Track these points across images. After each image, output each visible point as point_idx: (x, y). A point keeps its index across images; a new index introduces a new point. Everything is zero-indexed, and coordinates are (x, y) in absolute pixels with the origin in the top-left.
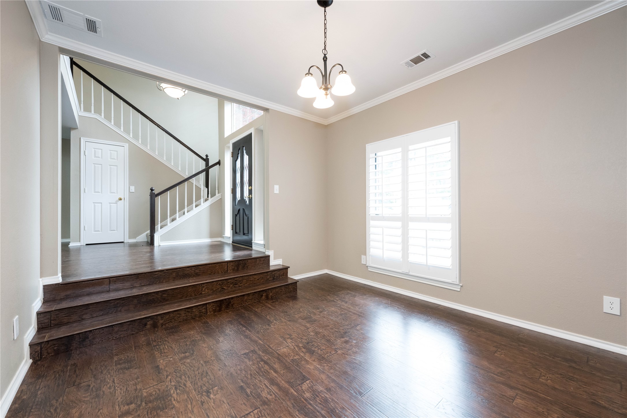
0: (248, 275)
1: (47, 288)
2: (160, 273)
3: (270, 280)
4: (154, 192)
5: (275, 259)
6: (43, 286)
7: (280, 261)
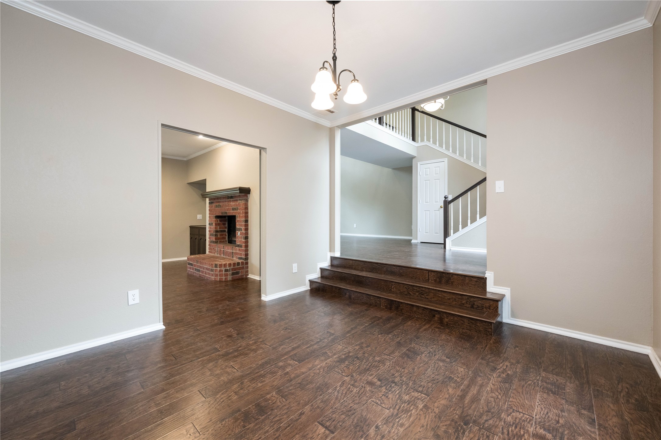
0: (436, 290)
1: (333, 259)
2: (376, 265)
3: (466, 307)
4: (447, 199)
5: (496, 283)
6: (331, 257)
7: (506, 291)
